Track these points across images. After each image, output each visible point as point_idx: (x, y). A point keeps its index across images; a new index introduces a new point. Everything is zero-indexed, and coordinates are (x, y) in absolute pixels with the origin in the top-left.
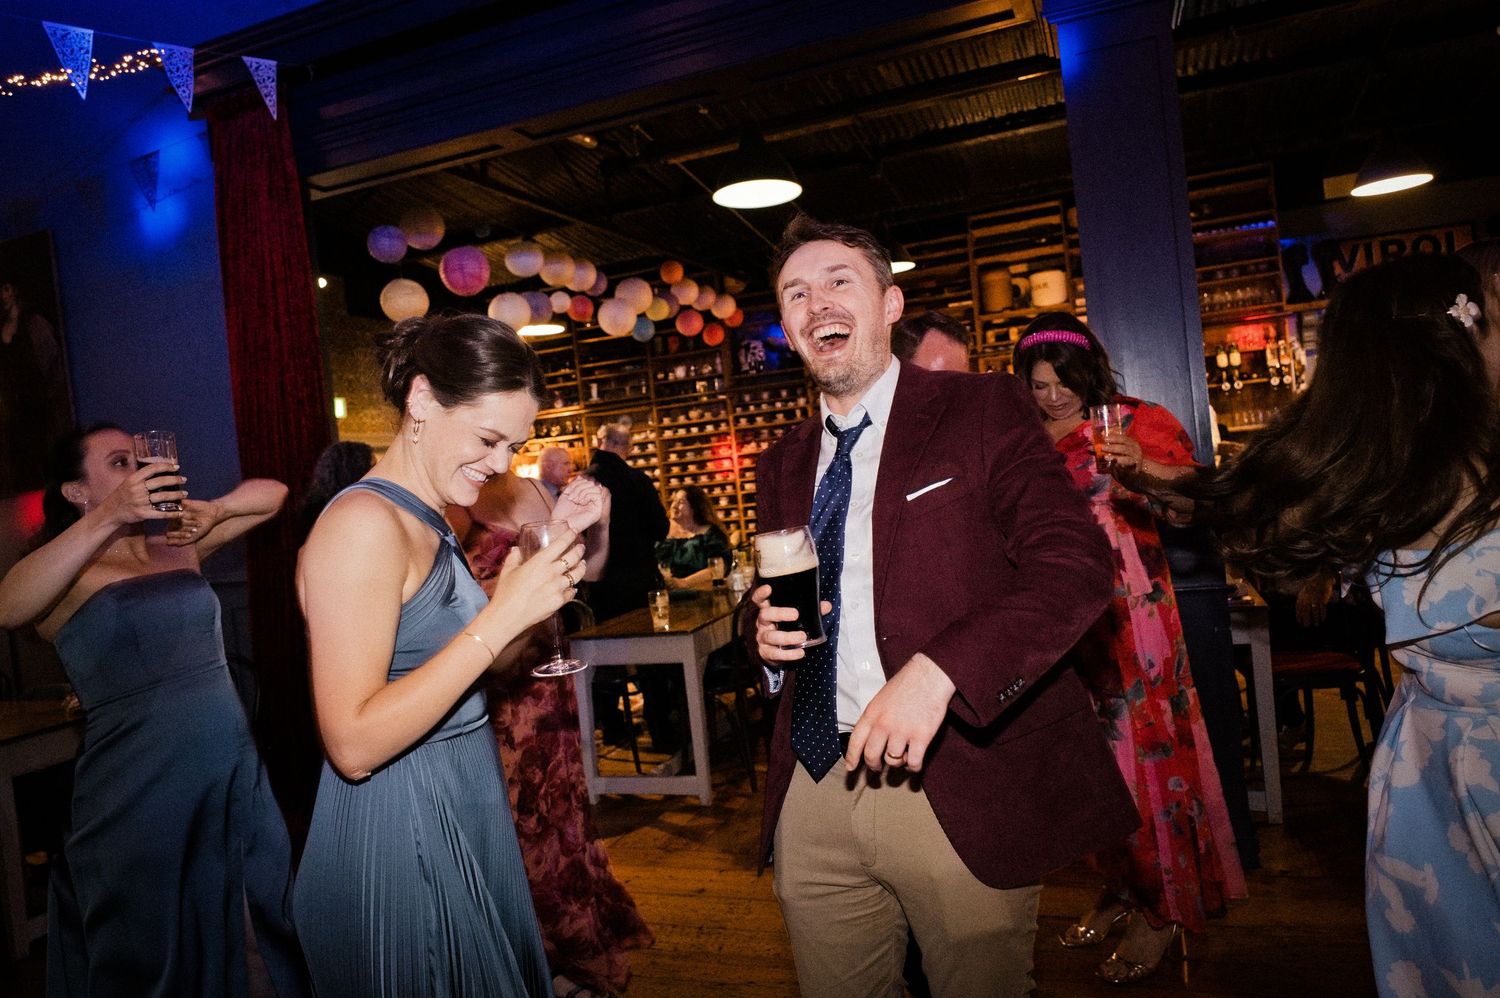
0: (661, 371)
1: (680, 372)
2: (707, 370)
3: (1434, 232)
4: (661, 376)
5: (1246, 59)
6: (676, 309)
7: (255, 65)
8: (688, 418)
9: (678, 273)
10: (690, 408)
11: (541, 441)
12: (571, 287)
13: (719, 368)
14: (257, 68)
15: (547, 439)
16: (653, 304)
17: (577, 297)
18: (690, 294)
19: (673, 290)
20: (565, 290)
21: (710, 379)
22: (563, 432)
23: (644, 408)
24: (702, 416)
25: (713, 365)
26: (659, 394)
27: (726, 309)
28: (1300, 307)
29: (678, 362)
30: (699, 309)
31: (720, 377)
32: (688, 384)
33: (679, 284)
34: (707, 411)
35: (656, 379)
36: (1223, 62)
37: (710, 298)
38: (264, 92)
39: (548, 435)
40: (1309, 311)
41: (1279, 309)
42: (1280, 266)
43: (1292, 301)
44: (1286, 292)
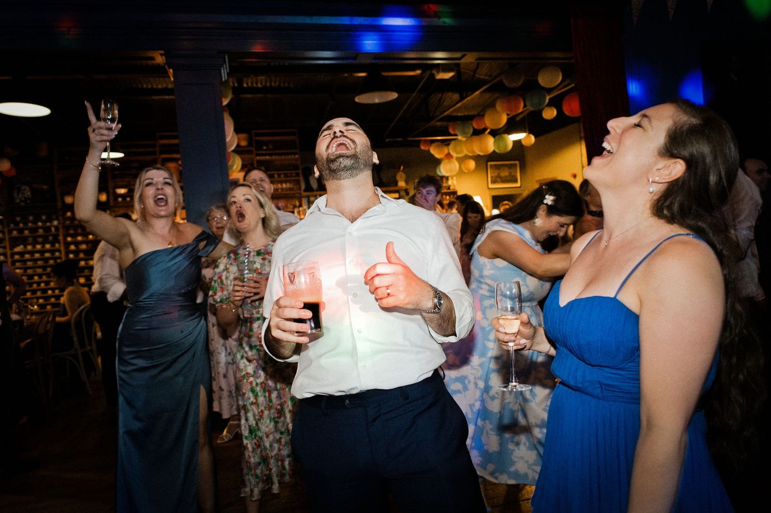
5: (282, 84)
27: (4, 167)
40: (312, 196)
41: (300, 194)
42: (301, 175)
43: (305, 190)
44: (303, 186)
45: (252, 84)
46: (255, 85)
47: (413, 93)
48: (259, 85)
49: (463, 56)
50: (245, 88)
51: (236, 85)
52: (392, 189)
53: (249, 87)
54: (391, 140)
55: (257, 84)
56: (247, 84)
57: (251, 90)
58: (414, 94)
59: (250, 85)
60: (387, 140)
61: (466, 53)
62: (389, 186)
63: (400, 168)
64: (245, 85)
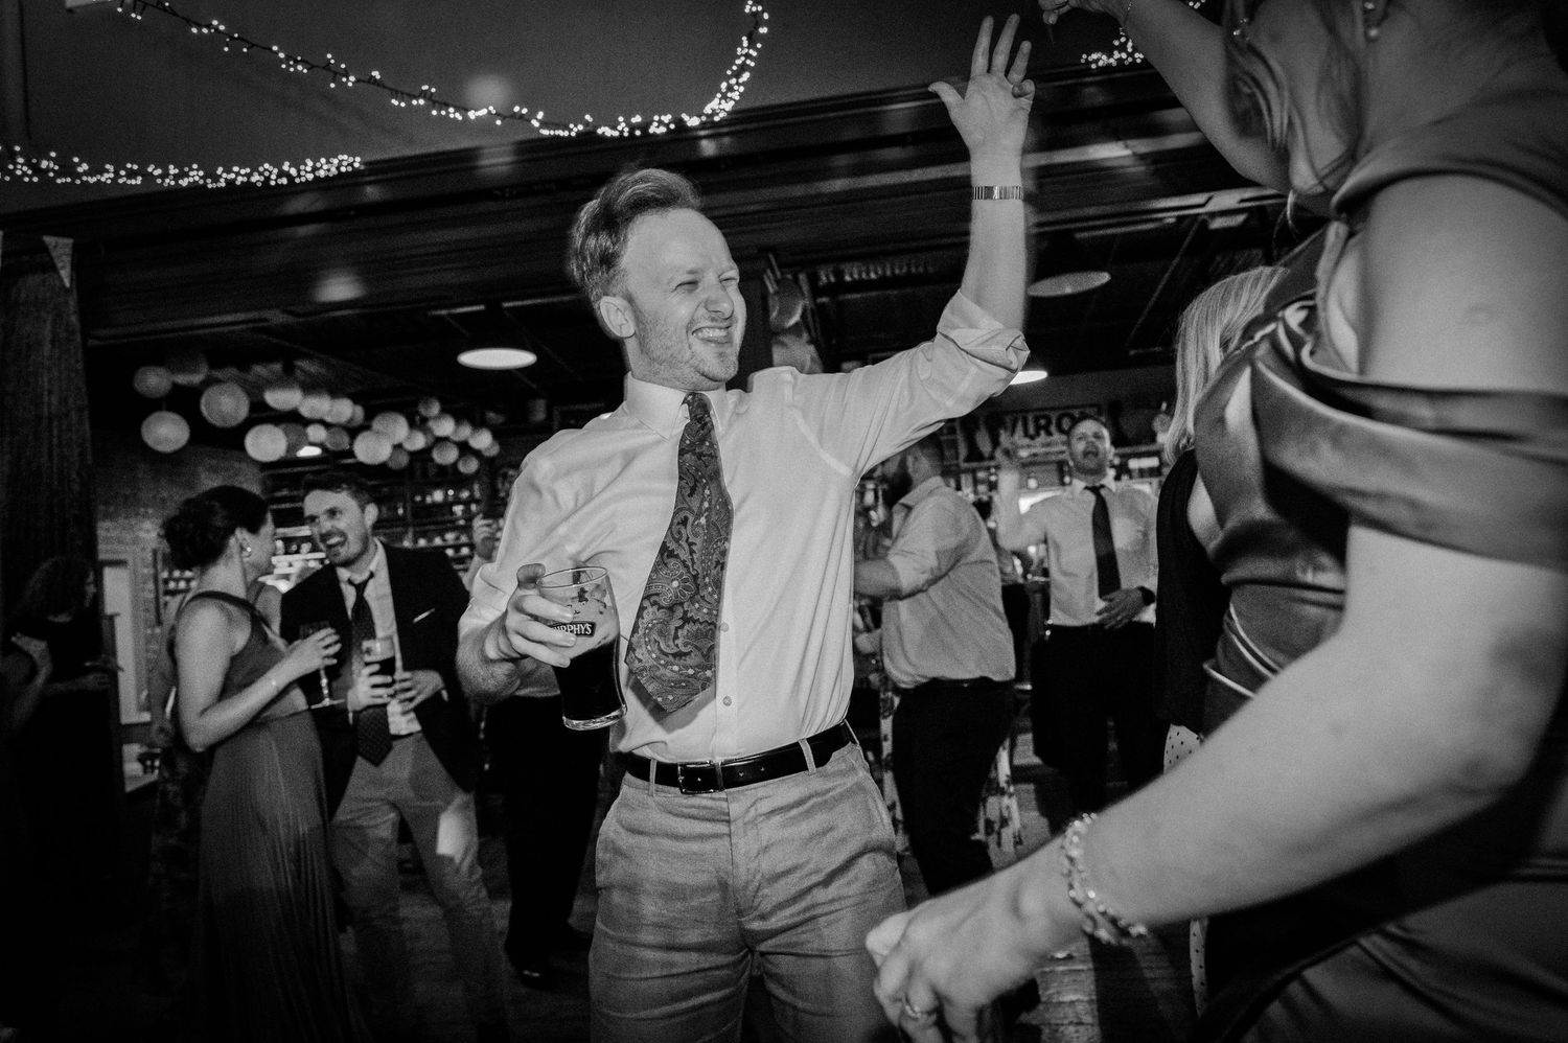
0: (419, 494)
1: (438, 496)
2: (465, 494)
3: (1071, 411)
4: (418, 498)
5: (913, 270)
6: (431, 440)
7: (53, 244)
8: (444, 540)
9: (435, 408)
10: (448, 530)
11: (289, 558)
12: (329, 419)
13: (477, 494)
14: (55, 247)
15: (297, 556)
16: (410, 434)
17: (333, 430)
18: (446, 427)
19: (431, 424)
20: (322, 422)
21: (467, 503)
22: (314, 549)
23: (399, 529)
24: (458, 538)
25: (472, 491)
26: (415, 515)
27: (483, 441)
28: (974, 465)
29: (437, 486)
30: (456, 439)
31: (477, 502)
32: (447, 505)
33: (437, 418)
34: (462, 533)
35: (414, 502)
36: (897, 271)
37: (465, 432)
38: (59, 265)
39: (297, 552)
40: (981, 469)
41: (957, 465)
42: (958, 432)
43: (968, 459)
44: (963, 451)
45: (860, 274)
46: (864, 276)
47: (1174, 258)
48: (873, 276)
49: (1210, 199)
50: (848, 283)
51: (832, 279)
52: (1143, 449)
53: (854, 281)
54: (1141, 351)
55: (868, 274)
56: (851, 275)
57: (858, 286)
58: (1175, 262)
59: (856, 276)
60: (1132, 353)
61: (1212, 194)
62: (1138, 443)
63: (1160, 406)
64: (848, 278)
